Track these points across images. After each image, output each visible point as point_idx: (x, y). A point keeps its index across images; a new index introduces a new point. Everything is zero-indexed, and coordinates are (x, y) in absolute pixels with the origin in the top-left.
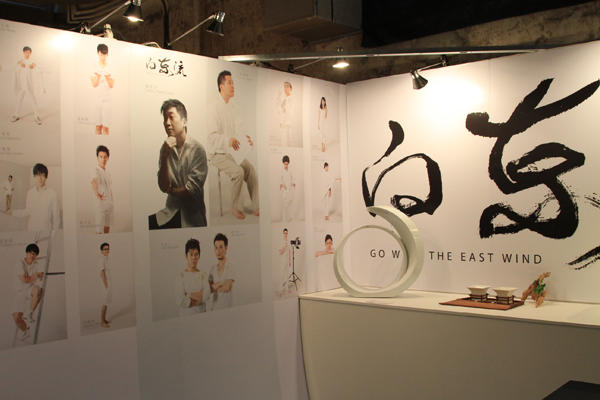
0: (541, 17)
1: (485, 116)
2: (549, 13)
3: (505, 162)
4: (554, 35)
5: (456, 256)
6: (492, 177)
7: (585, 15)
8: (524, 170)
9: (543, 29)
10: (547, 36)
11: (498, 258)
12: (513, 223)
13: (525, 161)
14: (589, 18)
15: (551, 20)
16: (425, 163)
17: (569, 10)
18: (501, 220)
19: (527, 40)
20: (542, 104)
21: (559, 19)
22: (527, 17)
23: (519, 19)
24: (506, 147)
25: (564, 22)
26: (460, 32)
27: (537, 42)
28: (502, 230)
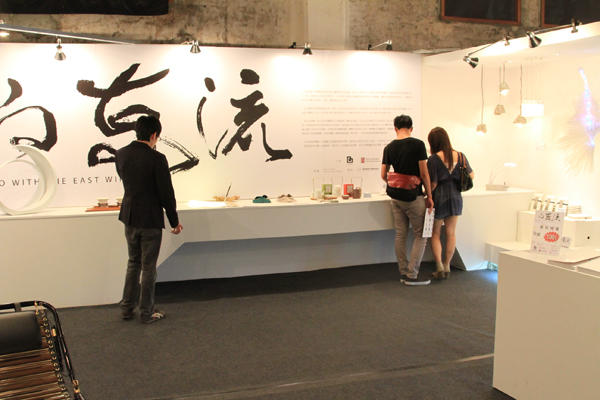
0: (118, 18)
1: (92, 83)
2: (123, 17)
3: (106, 115)
4: (127, 32)
5: (68, 181)
6: (97, 125)
7: (147, 23)
8: (120, 121)
9: (118, 27)
10: (121, 32)
11: (102, 179)
12: (113, 156)
13: (120, 115)
14: (149, 26)
15: (125, 22)
16: (42, 113)
17: (137, 18)
18: (103, 154)
19: (107, 32)
20: (132, 79)
21: (130, 23)
22: (108, 16)
23: (102, 16)
24: (107, 105)
25: (133, 25)
26: (55, 16)
27: (114, 35)
28: (104, 161)
